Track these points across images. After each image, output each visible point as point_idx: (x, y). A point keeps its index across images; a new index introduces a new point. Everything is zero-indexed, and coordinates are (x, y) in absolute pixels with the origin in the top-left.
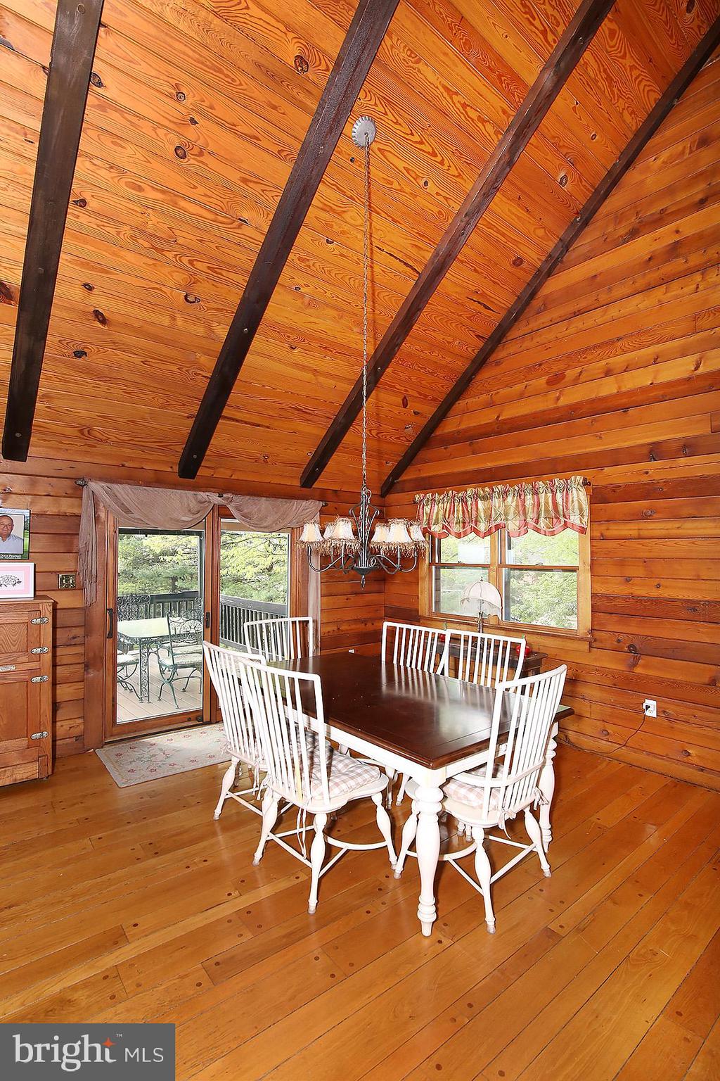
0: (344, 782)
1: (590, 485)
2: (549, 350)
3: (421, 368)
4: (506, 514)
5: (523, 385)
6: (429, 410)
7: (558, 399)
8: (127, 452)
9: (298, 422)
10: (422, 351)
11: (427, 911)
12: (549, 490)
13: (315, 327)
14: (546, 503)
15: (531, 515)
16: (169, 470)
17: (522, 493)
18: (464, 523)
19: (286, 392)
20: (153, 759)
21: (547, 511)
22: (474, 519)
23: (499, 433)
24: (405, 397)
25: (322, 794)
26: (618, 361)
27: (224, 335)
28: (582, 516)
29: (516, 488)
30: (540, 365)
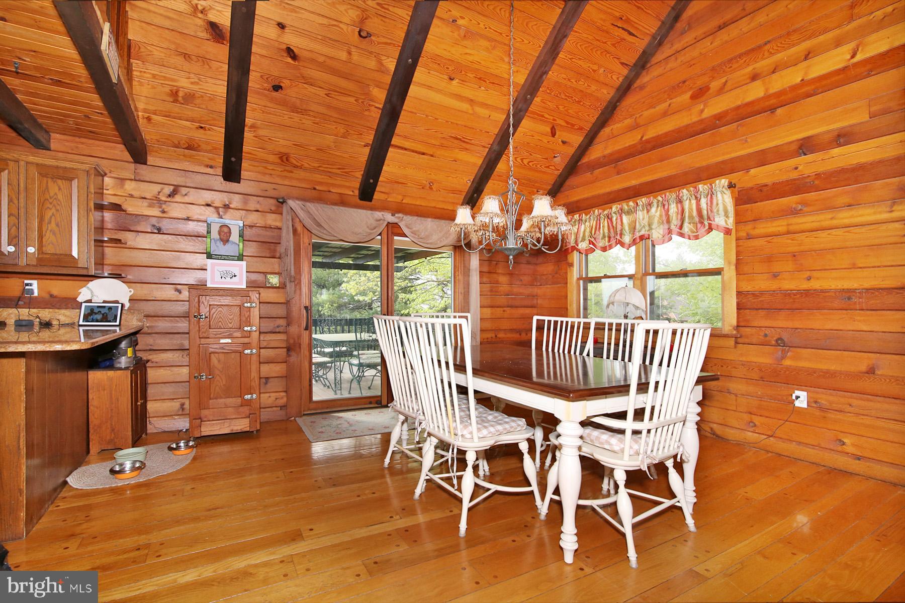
0: (492, 426)
1: (735, 187)
2: (693, 67)
3: (568, 97)
4: (650, 225)
5: (667, 104)
6: (577, 139)
7: (702, 111)
8: (318, 177)
9: (457, 151)
10: (569, 80)
11: (569, 540)
12: (693, 197)
13: (470, 58)
14: (691, 209)
15: (675, 222)
16: (351, 193)
17: (666, 203)
18: (609, 237)
19: (447, 121)
20: (340, 426)
21: (691, 217)
22: (619, 232)
23: (642, 152)
24: (553, 127)
25: (471, 433)
26: (763, 64)
27: (392, 67)
28: (727, 217)
29: (660, 198)
30: (684, 82)
